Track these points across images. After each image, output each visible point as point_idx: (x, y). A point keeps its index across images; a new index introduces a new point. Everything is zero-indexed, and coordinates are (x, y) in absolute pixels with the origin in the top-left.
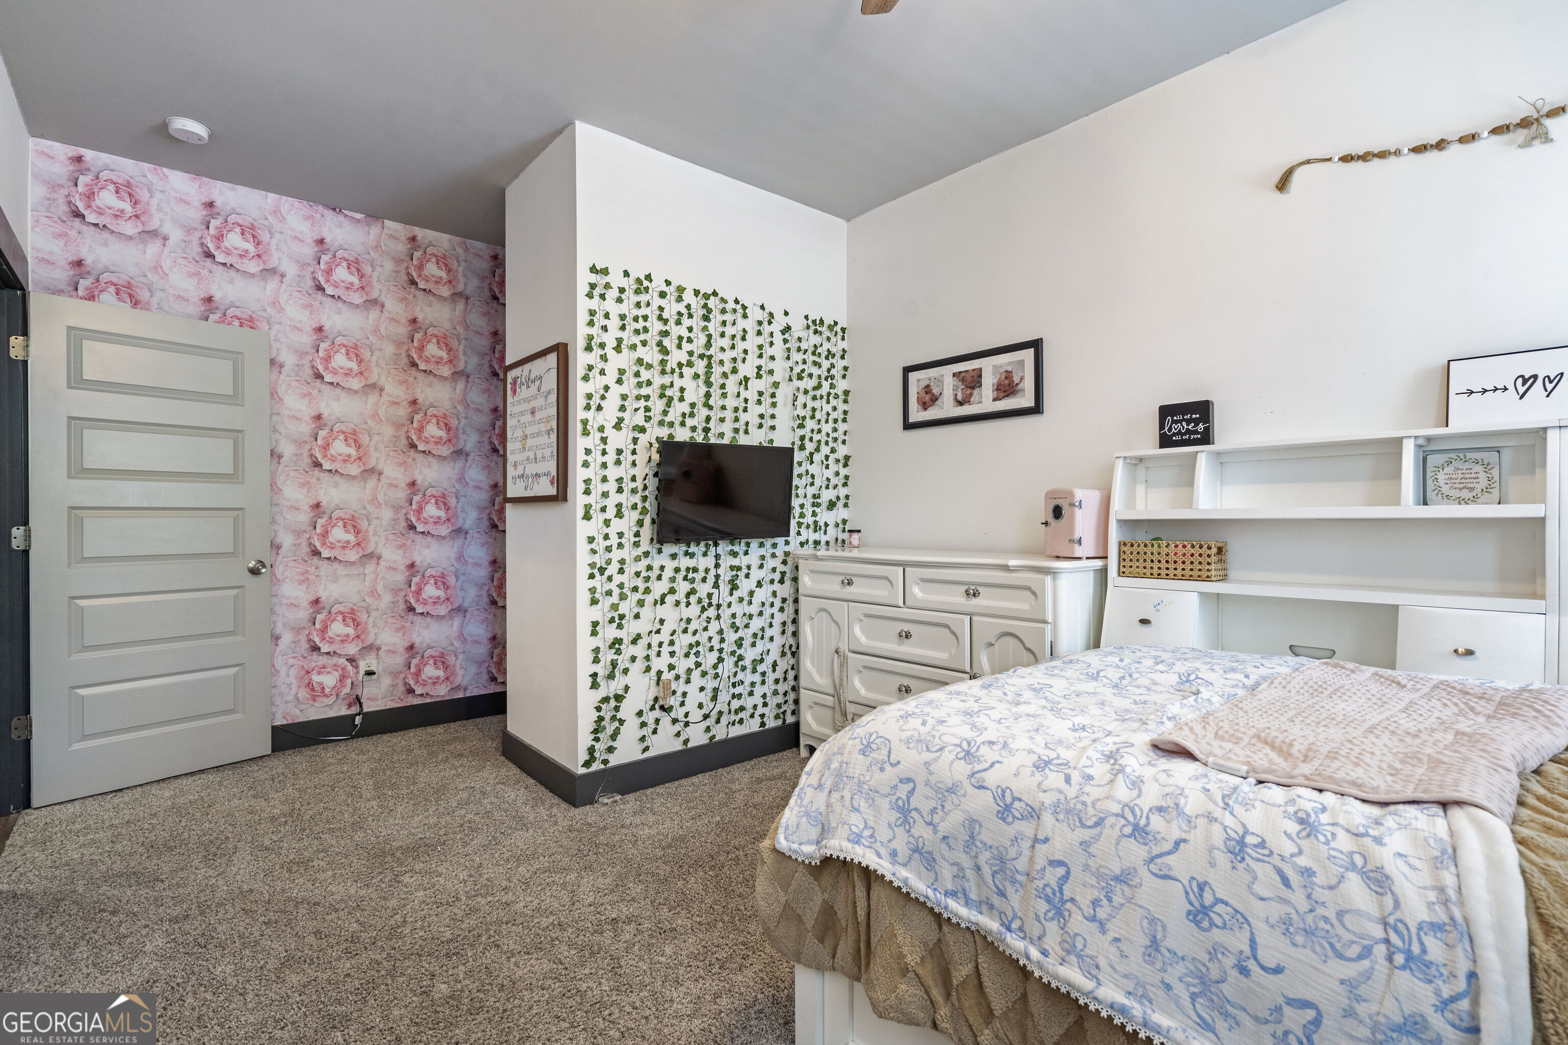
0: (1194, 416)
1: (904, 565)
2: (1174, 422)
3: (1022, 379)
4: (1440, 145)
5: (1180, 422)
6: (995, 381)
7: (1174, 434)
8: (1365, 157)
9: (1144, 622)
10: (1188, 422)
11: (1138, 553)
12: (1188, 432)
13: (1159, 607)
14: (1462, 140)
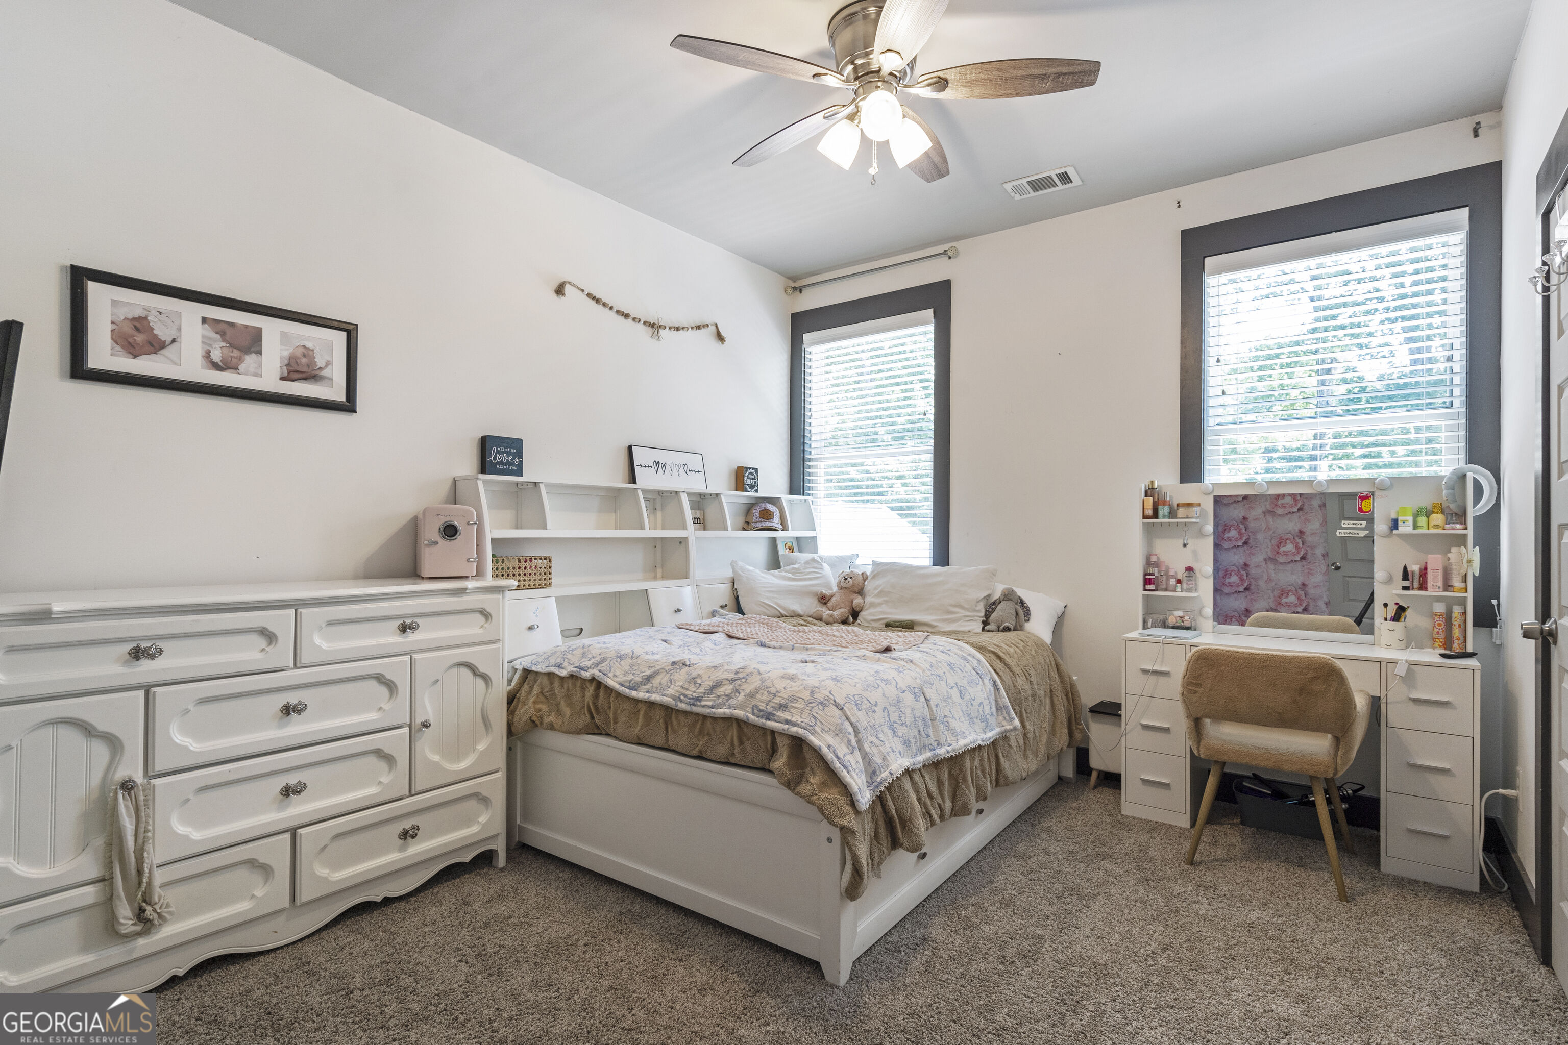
0: (512, 450)
1: (296, 605)
2: (498, 452)
3: (328, 364)
4: (627, 316)
5: (502, 453)
6: (286, 354)
7: (498, 463)
8: (598, 301)
9: (531, 628)
10: (509, 454)
11: (503, 569)
12: (508, 463)
13: (537, 613)
14: (634, 319)
